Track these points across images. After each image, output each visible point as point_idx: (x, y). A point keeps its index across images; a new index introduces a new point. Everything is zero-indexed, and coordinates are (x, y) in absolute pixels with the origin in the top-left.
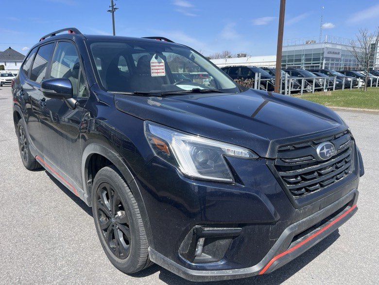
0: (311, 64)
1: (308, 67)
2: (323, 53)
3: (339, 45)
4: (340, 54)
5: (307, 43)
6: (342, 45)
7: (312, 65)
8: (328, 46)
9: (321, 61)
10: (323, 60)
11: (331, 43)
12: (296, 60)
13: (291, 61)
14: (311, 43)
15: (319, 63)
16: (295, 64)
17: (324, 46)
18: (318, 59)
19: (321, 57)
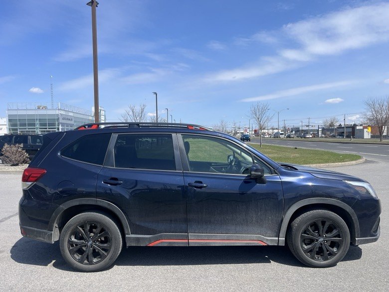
0: (46, 128)
1: (45, 131)
2: (58, 119)
3: (71, 112)
4: (73, 120)
5: (39, 108)
6: (73, 112)
7: (48, 130)
8: (63, 112)
9: (57, 127)
10: (58, 126)
11: (64, 110)
12: (29, 125)
13: (24, 125)
14: (42, 108)
15: (55, 128)
16: (29, 129)
17: (57, 112)
18: (54, 124)
19: (57, 122)
